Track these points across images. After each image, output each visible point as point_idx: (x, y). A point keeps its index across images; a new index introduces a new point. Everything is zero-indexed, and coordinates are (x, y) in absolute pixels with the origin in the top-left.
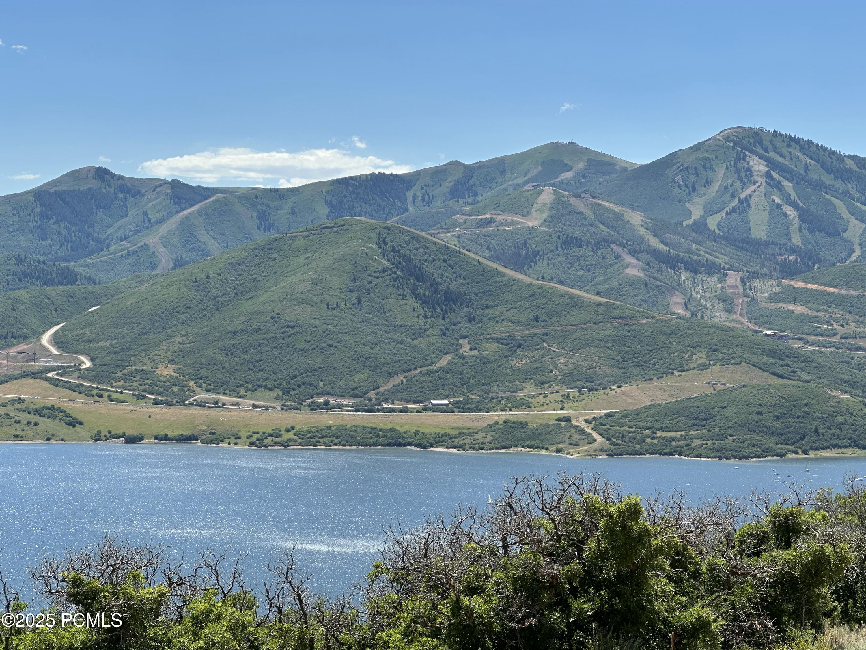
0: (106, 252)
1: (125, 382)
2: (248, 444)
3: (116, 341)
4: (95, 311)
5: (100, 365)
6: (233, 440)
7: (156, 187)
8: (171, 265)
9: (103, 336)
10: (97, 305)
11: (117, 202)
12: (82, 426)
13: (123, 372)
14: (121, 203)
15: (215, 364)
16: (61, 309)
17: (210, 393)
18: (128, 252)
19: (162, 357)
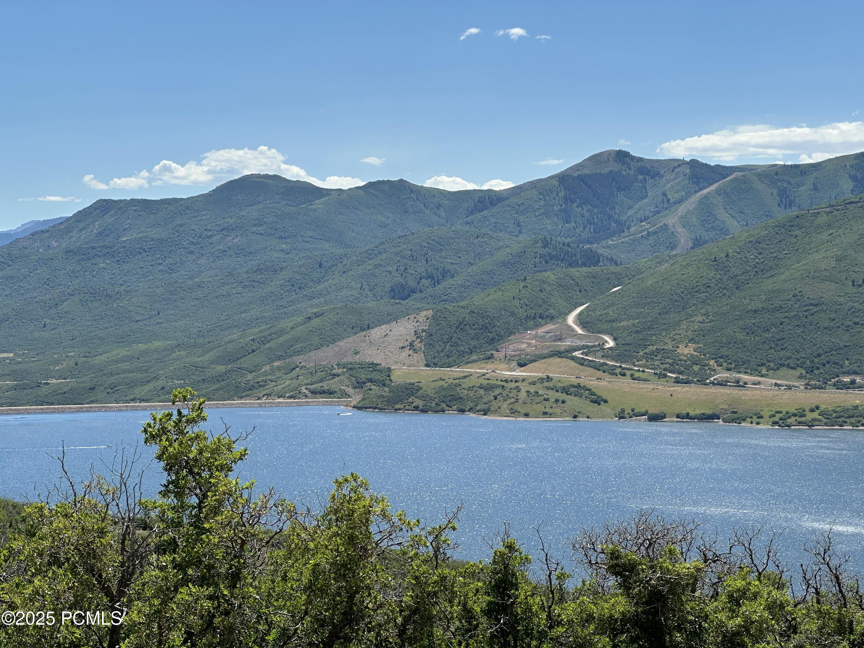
0: (626, 233)
1: (647, 361)
2: (771, 423)
3: (638, 321)
4: (617, 291)
5: (622, 344)
6: (755, 419)
7: (675, 168)
8: (691, 245)
9: (626, 316)
10: (619, 286)
11: (637, 184)
12: (606, 404)
13: (645, 351)
14: (641, 184)
15: (735, 342)
16: (585, 290)
17: (731, 372)
18: (648, 233)
19: (683, 336)
